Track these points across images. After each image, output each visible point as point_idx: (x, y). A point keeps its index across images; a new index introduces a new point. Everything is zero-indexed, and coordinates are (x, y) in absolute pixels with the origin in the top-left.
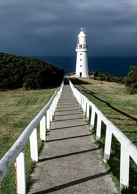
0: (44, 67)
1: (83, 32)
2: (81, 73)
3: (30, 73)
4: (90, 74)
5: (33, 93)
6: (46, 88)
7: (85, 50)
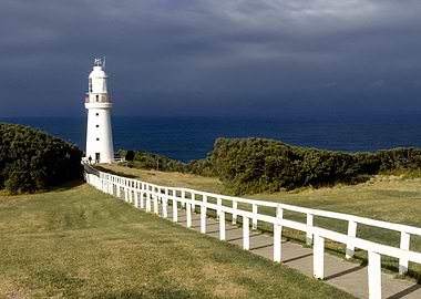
0: (45, 145)
1: (99, 68)
2: (98, 155)
3: (19, 157)
4: (117, 156)
5: (30, 201)
6: (54, 189)
7: (105, 105)
